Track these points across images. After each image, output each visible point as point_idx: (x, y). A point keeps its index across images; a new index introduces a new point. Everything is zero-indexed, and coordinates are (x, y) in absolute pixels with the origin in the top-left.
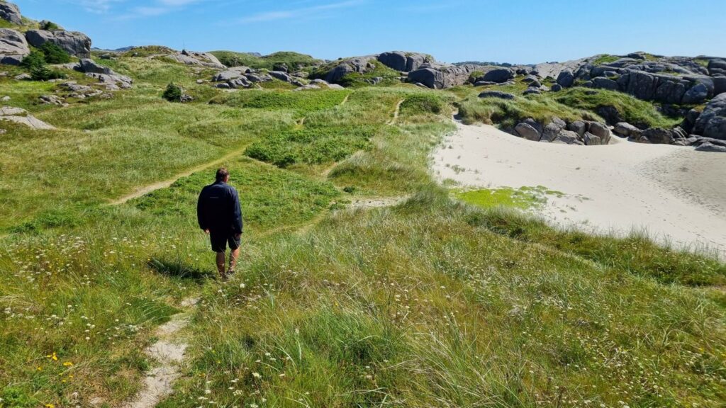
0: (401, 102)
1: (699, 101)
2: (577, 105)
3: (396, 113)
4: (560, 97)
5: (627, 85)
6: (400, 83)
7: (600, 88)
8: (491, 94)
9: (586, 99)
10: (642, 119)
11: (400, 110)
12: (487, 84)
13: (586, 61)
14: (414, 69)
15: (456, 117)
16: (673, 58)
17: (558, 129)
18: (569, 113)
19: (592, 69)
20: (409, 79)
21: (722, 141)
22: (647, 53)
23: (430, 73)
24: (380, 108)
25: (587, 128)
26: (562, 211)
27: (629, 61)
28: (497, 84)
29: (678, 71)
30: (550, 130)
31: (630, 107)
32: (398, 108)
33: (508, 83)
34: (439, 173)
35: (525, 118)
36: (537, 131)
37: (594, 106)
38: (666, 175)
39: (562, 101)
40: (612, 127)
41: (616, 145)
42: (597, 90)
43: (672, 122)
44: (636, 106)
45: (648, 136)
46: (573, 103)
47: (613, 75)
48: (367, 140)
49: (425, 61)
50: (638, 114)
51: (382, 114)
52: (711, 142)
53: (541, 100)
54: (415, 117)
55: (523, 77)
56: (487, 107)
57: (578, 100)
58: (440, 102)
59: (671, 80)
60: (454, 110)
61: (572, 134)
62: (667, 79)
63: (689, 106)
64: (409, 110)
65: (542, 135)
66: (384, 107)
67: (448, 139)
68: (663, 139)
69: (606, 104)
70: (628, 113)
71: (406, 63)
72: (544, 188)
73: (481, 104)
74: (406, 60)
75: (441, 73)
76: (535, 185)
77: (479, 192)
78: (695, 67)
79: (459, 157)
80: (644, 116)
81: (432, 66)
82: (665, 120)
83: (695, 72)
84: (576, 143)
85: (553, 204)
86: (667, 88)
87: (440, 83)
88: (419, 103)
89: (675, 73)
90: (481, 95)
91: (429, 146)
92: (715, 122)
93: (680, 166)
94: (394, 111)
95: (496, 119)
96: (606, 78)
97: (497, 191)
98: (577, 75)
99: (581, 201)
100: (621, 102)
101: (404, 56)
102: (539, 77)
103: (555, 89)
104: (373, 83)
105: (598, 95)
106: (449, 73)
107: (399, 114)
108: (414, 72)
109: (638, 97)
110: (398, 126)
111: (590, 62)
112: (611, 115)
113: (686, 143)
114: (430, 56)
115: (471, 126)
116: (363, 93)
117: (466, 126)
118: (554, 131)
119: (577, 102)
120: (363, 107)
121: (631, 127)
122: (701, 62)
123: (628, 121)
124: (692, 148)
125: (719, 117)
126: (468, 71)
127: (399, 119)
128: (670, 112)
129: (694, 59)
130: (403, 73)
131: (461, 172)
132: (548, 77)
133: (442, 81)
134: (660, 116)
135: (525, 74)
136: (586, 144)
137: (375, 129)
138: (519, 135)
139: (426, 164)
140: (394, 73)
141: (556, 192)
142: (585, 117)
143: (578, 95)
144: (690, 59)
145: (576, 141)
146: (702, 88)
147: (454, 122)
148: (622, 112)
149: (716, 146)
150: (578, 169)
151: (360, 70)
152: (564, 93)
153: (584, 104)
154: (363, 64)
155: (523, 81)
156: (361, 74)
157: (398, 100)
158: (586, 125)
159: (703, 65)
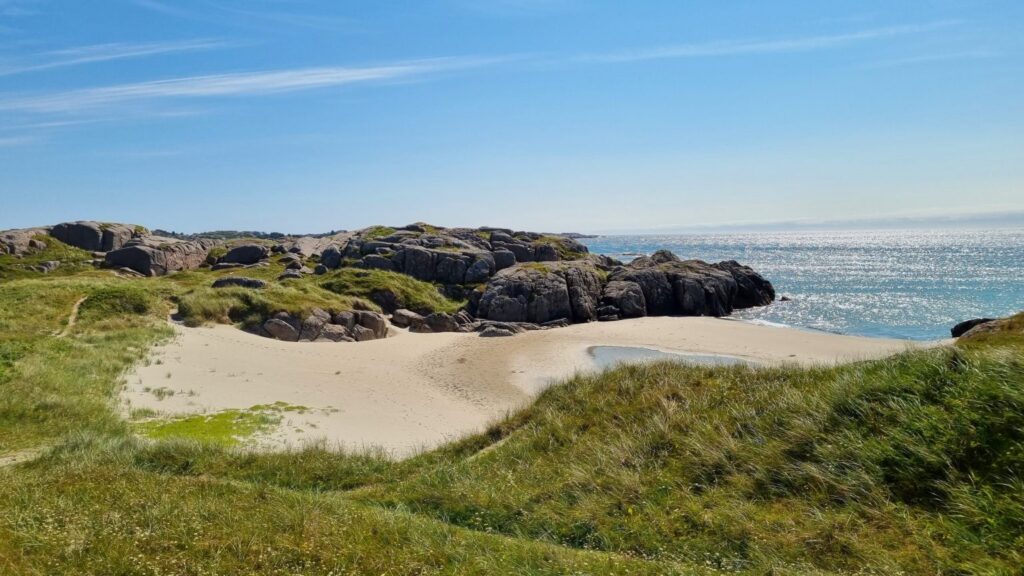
0: (82, 300)
1: (482, 279)
2: (347, 291)
3: (72, 319)
4: (325, 282)
5: (403, 263)
6: (91, 269)
7: (373, 268)
8: (231, 282)
9: (357, 283)
10: (424, 303)
11: (79, 313)
12: (232, 267)
13: (359, 234)
14: (117, 247)
15: (175, 318)
16: (454, 230)
17: (320, 324)
18: (337, 302)
19: (362, 245)
20: (109, 263)
21: (506, 324)
22: (428, 223)
23: (143, 252)
24: (41, 312)
25: (357, 319)
26: (298, 431)
27: (406, 235)
28: (246, 266)
29: (458, 246)
30: (310, 325)
31: (409, 290)
32: (75, 310)
33: (260, 265)
34: (129, 402)
35: (276, 312)
36: (293, 328)
37: (367, 290)
38: (442, 369)
39: (328, 287)
40: (391, 316)
41: (395, 337)
42: (369, 271)
43: (456, 306)
44: (416, 288)
45: (430, 324)
46: (340, 289)
47: (387, 252)
48: (10, 365)
49: (134, 235)
50: (418, 297)
51: (46, 322)
52: (495, 326)
53: (301, 286)
54: (106, 321)
55: (281, 256)
56: (222, 300)
57: (348, 284)
58: (147, 297)
59: (450, 256)
60: (173, 308)
61: (339, 328)
62: (445, 255)
63: (473, 286)
64: (95, 312)
65: (300, 333)
66: (50, 310)
67: (154, 350)
68: (445, 326)
69: (381, 288)
70: (407, 297)
71: (101, 238)
72: (284, 404)
73: (213, 296)
74: (101, 234)
75: (162, 252)
76: (272, 402)
77: (187, 421)
78: (477, 240)
79: (169, 376)
80: (424, 299)
81: (147, 242)
82: (450, 304)
83: (476, 246)
84: (344, 339)
85: (289, 424)
86: (448, 265)
87: (161, 267)
88: (112, 301)
89: (455, 248)
90: (218, 284)
91: (120, 364)
92: (498, 302)
93: (459, 357)
94: (68, 316)
95: (235, 316)
96: (380, 255)
97: (215, 417)
98: (346, 252)
99: (328, 414)
100: (398, 285)
101: (97, 229)
102: (302, 256)
103: (319, 271)
104: (42, 270)
105: (371, 277)
106: (174, 251)
107: (77, 319)
108: (116, 252)
109: (418, 279)
110: (73, 338)
111: (363, 235)
112: (388, 302)
113: (471, 328)
114: (142, 228)
115: (198, 329)
116: (14, 289)
117: (189, 329)
118: (316, 326)
119: (347, 287)
120: (11, 313)
121: (412, 314)
122: (483, 235)
123: (408, 308)
124: (476, 334)
125: (502, 296)
126: (204, 248)
127: (75, 327)
128: (454, 293)
129: (476, 231)
130: (97, 253)
131: (167, 397)
132: (313, 255)
133: (163, 264)
134: (444, 299)
135: (284, 252)
136: (357, 340)
137: (27, 346)
138: (270, 335)
139: (108, 392)
140: (82, 254)
141: (298, 408)
142: (357, 306)
143: (347, 277)
144: (472, 231)
145: (344, 336)
146: (483, 265)
147: (171, 324)
148: (400, 297)
149: (499, 330)
150: (338, 373)
151: (17, 251)
152: (330, 276)
153: (355, 289)
154: (21, 241)
155: (281, 261)
156: (19, 258)
157: (77, 297)
158: (356, 315)
159: (484, 238)
